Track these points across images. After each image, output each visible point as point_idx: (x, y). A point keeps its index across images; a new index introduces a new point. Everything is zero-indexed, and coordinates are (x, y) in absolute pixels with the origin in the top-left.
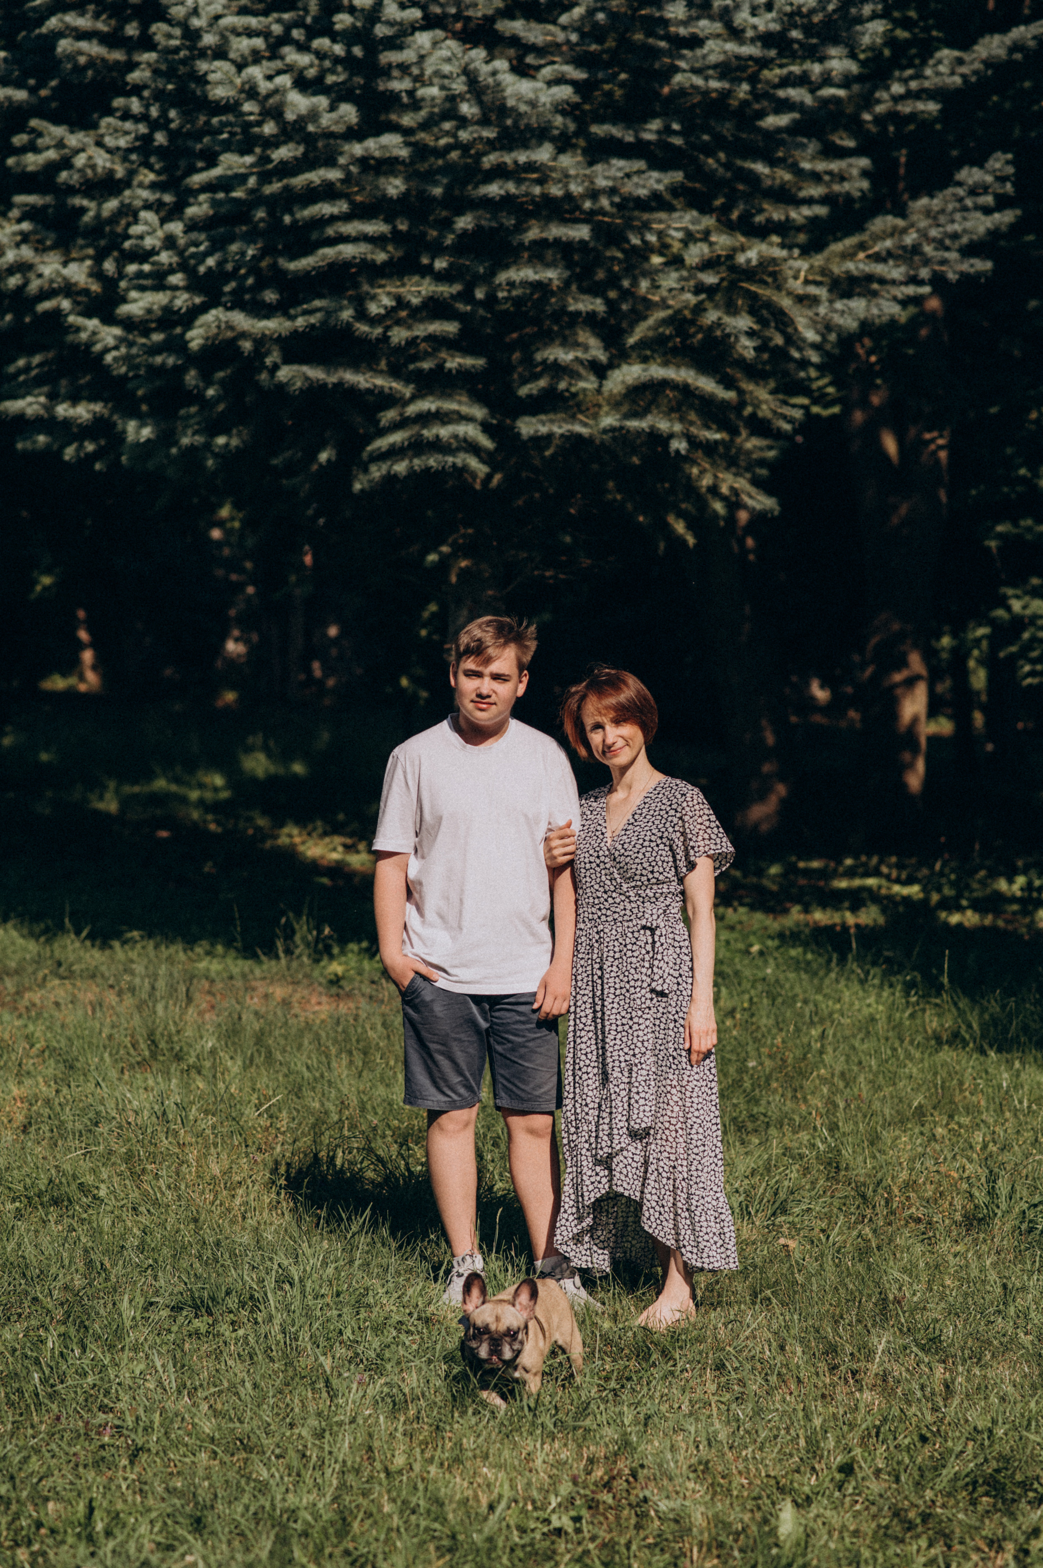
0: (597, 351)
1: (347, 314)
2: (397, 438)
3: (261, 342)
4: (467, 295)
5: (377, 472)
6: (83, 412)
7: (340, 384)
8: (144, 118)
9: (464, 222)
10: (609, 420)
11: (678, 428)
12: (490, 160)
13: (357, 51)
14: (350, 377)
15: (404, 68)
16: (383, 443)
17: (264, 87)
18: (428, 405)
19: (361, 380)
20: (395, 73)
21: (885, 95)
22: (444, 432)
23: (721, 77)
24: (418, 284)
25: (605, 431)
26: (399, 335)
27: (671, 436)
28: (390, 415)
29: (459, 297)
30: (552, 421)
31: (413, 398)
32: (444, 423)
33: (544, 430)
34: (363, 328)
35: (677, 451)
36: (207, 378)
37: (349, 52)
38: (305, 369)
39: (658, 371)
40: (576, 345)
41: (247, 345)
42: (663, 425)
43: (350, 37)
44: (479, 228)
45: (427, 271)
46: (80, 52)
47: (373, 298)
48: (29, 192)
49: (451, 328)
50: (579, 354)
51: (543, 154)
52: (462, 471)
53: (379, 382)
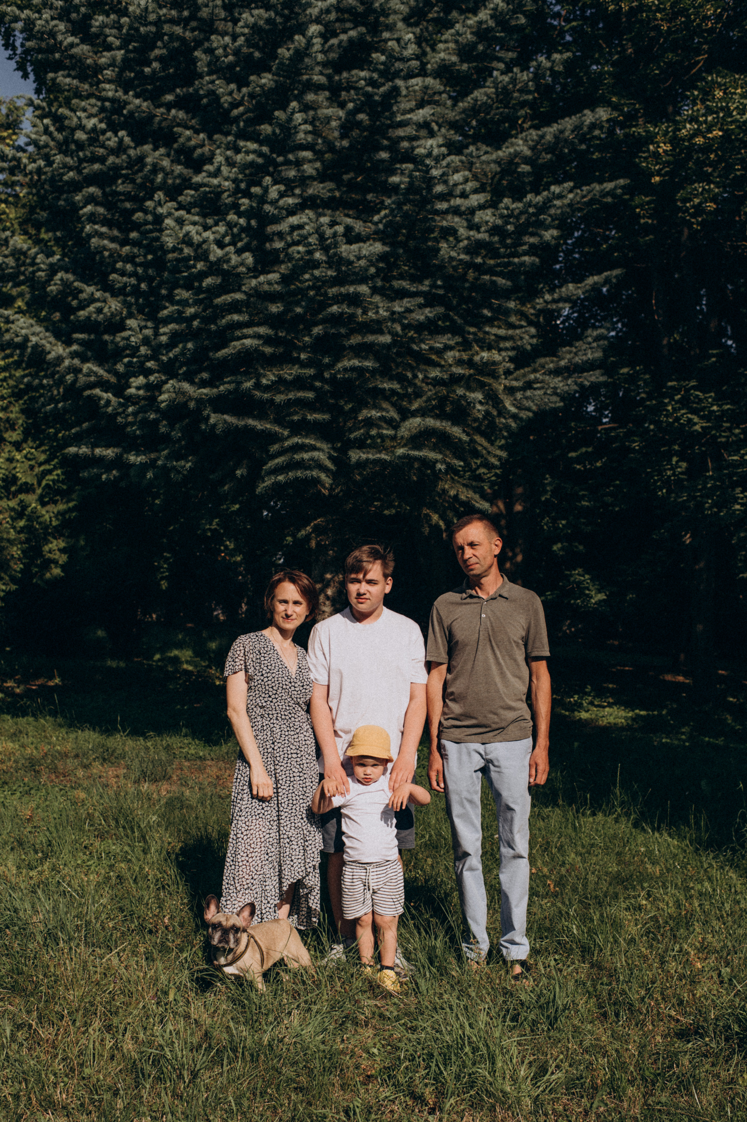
0: (393, 414)
1: (249, 384)
2: (279, 460)
3: (199, 401)
4: (319, 376)
5: (269, 482)
6: (110, 453)
7: (246, 426)
8: (134, 274)
9: (317, 330)
10: (400, 451)
11: (439, 457)
12: (333, 291)
13: (253, 223)
14: (251, 422)
15: (280, 235)
16: (271, 464)
17: (196, 239)
18: (296, 440)
19: (258, 425)
20: (275, 238)
21: (541, 300)
22: (306, 456)
23: (467, 253)
24: (291, 369)
25: (399, 457)
26: (279, 398)
27: (437, 461)
28: (275, 448)
29: (314, 378)
30: (368, 453)
31: (289, 437)
32: (306, 452)
33: (364, 456)
34: (258, 394)
35: (440, 470)
36: (171, 426)
37: (249, 223)
38: (226, 417)
39: (431, 422)
40: (382, 409)
41: (192, 405)
42: (432, 455)
43: (249, 214)
44: (326, 334)
45: (297, 361)
46: (105, 248)
47: (265, 376)
48: (82, 333)
49: (310, 395)
50: (384, 414)
51: (364, 289)
52: (317, 481)
53: (268, 426)
